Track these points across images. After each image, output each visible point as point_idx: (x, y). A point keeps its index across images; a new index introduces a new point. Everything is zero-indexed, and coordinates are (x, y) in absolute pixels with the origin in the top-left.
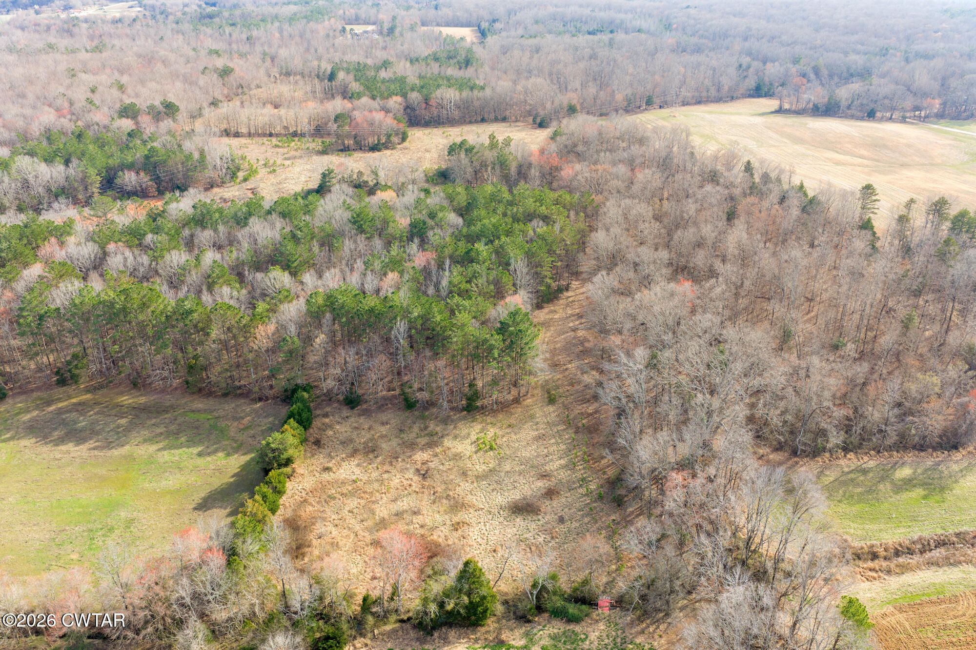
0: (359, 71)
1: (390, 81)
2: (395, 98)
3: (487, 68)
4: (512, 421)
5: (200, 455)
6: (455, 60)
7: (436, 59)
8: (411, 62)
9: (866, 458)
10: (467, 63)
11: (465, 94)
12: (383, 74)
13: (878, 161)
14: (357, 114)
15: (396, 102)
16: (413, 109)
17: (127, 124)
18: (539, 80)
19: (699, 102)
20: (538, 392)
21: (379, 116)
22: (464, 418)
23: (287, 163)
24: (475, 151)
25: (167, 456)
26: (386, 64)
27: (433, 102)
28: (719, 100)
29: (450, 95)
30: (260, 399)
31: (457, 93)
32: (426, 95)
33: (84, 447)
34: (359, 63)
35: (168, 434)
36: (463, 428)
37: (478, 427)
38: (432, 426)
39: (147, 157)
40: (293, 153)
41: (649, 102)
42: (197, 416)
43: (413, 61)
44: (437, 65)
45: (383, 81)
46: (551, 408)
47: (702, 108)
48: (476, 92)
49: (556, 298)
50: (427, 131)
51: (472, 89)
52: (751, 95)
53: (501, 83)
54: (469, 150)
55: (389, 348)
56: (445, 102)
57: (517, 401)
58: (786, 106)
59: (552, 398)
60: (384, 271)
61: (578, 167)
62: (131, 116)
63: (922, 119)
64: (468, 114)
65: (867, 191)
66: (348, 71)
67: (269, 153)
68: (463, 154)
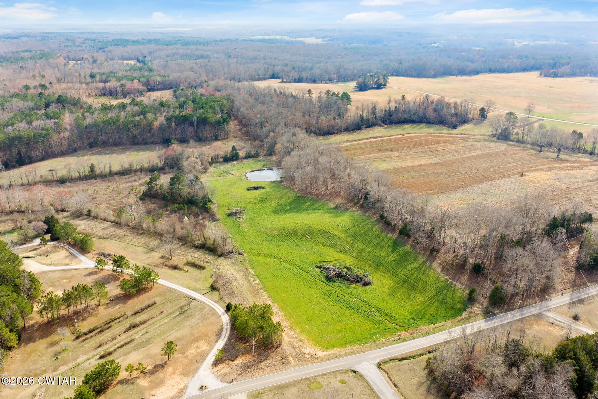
4: (228, 141)
6: (145, 70)
11: (163, 78)
18: (191, 73)
20: (232, 137)
24: (184, 90)
27: (151, 82)
28: (260, 79)
29: (157, 79)
31: (160, 78)
32: (147, 79)
48: (166, 78)
52: (271, 78)
53: (175, 74)
54: (182, 90)
55: (192, 125)
56: (156, 81)
57: (227, 138)
58: (284, 80)
59: (236, 137)
60: (180, 112)
61: (221, 92)
62: (30, 88)
63: (332, 83)
64: (165, 86)
65: (309, 91)
66: (100, 75)
67: (95, 100)
68: (180, 91)
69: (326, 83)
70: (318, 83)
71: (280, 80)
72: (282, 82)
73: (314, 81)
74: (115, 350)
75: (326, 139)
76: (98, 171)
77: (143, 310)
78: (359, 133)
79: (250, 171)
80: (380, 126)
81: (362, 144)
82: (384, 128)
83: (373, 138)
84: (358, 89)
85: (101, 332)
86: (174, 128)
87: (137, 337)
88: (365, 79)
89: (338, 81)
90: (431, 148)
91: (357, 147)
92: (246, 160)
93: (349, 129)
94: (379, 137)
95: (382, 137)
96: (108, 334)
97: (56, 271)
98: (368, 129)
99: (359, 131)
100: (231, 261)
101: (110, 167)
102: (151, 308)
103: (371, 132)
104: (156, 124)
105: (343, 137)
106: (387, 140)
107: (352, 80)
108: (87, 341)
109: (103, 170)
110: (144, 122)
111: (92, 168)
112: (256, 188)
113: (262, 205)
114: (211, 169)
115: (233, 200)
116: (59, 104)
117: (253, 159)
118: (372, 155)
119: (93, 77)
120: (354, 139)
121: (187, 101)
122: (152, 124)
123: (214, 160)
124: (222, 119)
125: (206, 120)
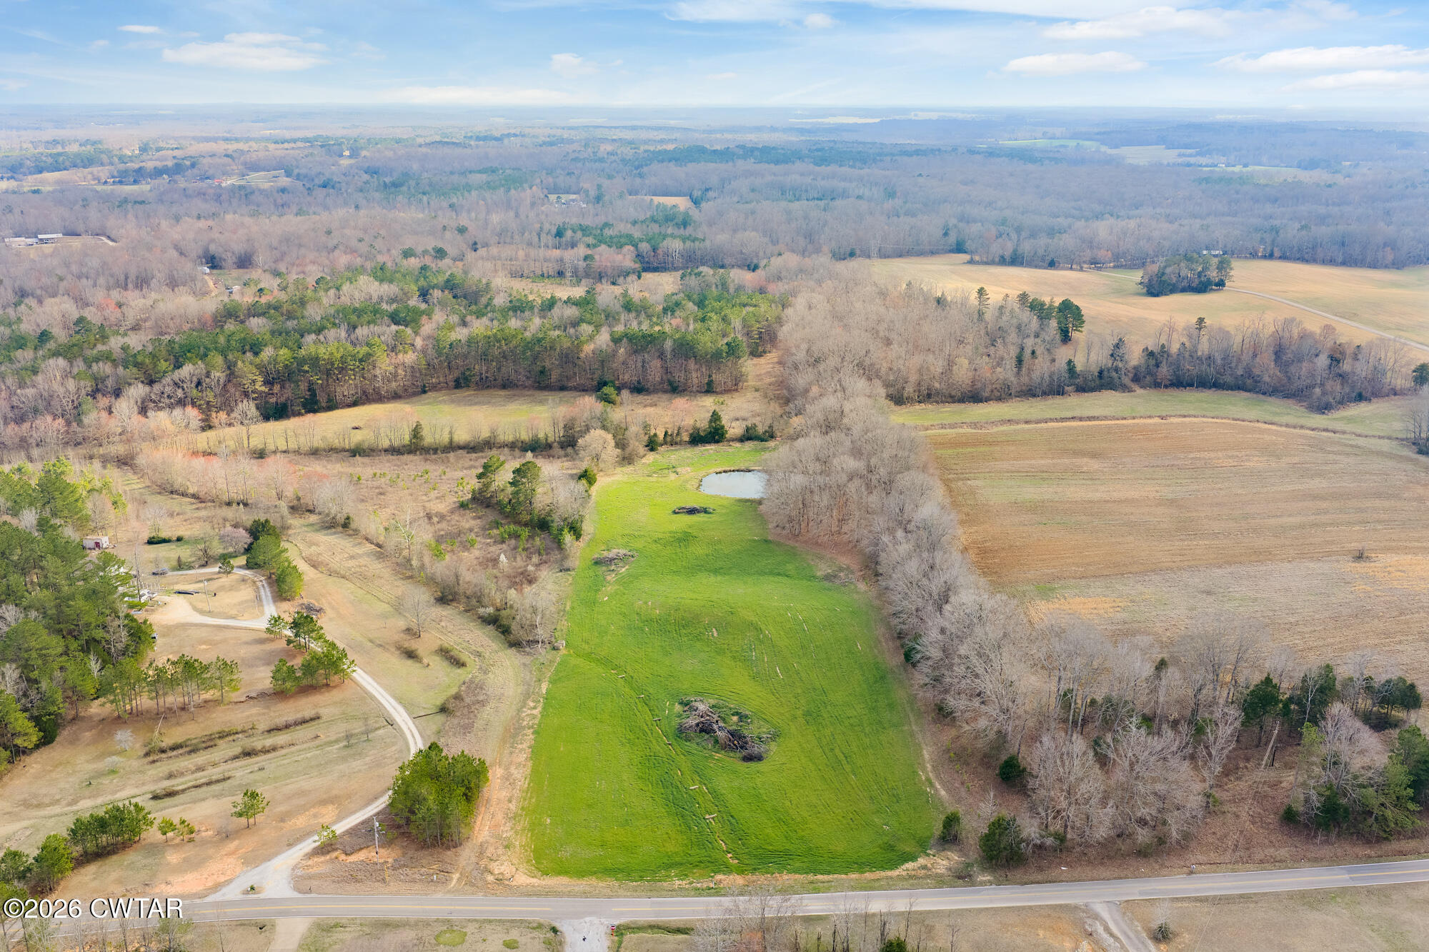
0: (584, 229)
1: (617, 236)
2: (627, 247)
3: (705, 227)
4: (734, 396)
6: (673, 222)
7: (655, 221)
8: (631, 223)
10: (685, 224)
11: (688, 244)
12: (608, 232)
13: (1021, 287)
14: (599, 257)
15: (628, 250)
16: (644, 257)
17: (414, 262)
18: (754, 234)
19: (900, 256)
20: (750, 387)
21: (619, 258)
22: (706, 395)
24: (702, 275)
26: (606, 225)
27: (660, 251)
29: (674, 246)
30: (586, 389)
31: (681, 244)
32: (654, 246)
34: (580, 224)
36: (705, 398)
37: (714, 398)
39: (448, 281)
40: (549, 285)
41: (853, 254)
43: (634, 223)
44: (657, 226)
45: (611, 236)
48: (697, 243)
49: (762, 356)
50: (657, 274)
51: (693, 242)
52: (952, 251)
53: (719, 236)
54: (699, 274)
55: (661, 355)
56: (670, 251)
57: (736, 390)
58: (977, 258)
59: (757, 390)
60: (652, 326)
61: (780, 284)
62: (414, 255)
63: (1099, 269)
64: (691, 261)
65: (981, 292)
66: (574, 232)
67: (530, 285)
68: (693, 277)
69: (1081, 269)
71: (966, 257)
72: (971, 262)
73: (1052, 265)
74: (183, 791)
75: (957, 411)
76: (428, 439)
77: (287, 727)
78: (1053, 404)
79: (718, 470)
80: (1126, 389)
81: (1038, 430)
82: (1128, 397)
83: (1080, 418)
84: (1143, 290)
85: (190, 752)
86: (621, 359)
87: (238, 774)
88: (1165, 267)
89: (1114, 267)
90: (1199, 459)
91: (1019, 438)
92: (738, 445)
93: (1030, 393)
96: (200, 758)
97: (207, 625)
98: (1088, 394)
99: (1056, 399)
100: (527, 660)
101: (451, 433)
102: (304, 726)
103: (1088, 403)
104: (588, 348)
105: (1008, 408)
106: (1109, 427)
108: (158, 764)
109: (437, 436)
110: (566, 343)
111: (416, 433)
112: (692, 511)
113: (678, 550)
114: (651, 457)
115: (627, 532)
116: (447, 292)
117: (756, 443)
118: (1033, 462)
119: (559, 234)
120: (1029, 417)
121: (683, 302)
122: (579, 347)
123: (669, 439)
124: (725, 348)
125: (692, 348)
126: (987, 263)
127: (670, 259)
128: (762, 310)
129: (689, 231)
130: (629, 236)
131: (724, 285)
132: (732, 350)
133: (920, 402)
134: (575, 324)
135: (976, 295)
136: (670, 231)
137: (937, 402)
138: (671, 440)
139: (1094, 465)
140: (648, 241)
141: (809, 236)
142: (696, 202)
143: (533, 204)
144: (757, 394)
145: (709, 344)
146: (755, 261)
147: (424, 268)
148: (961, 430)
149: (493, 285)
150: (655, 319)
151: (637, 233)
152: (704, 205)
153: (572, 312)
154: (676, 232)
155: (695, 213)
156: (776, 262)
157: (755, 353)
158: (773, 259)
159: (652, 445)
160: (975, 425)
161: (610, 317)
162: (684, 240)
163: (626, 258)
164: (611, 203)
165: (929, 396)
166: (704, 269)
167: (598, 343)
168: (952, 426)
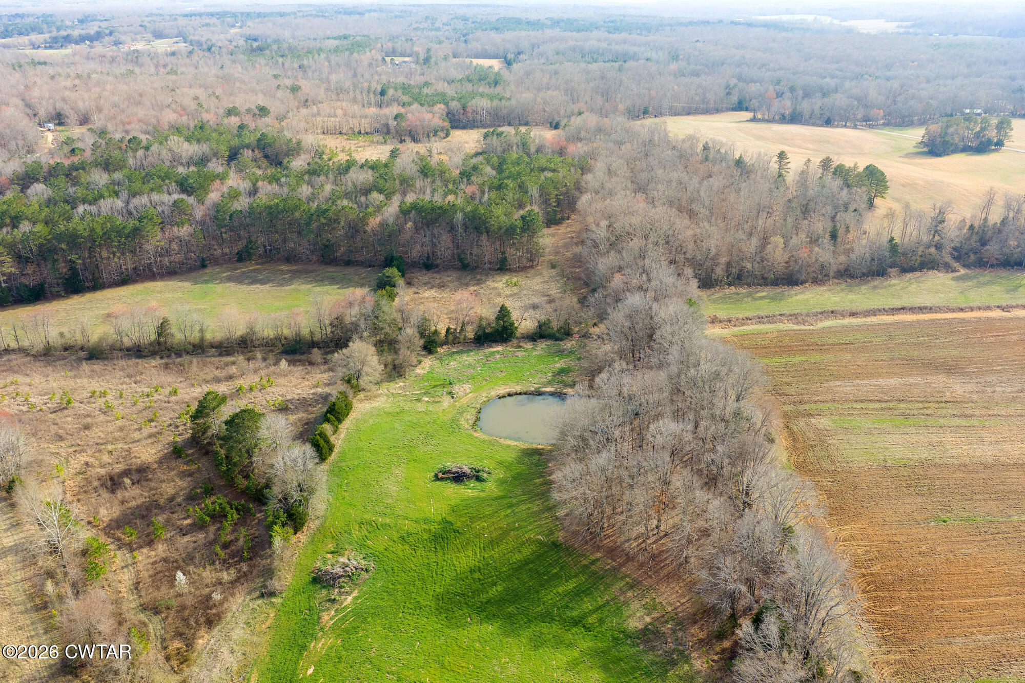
0: (405, 88)
1: (433, 95)
2: (439, 106)
3: (513, 87)
4: (529, 275)
5: (338, 288)
6: (486, 82)
7: (470, 81)
8: (448, 83)
9: (741, 289)
10: (496, 83)
11: (496, 103)
12: (425, 91)
13: (818, 151)
14: (409, 116)
15: (440, 108)
16: (454, 115)
17: (234, 121)
18: (555, 93)
19: (689, 114)
20: (546, 264)
21: (428, 116)
22: (499, 274)
23: (359, 149)
24: (504, 135)
25: (319, 289)
26: (426, 84)
27: (469, 110)
28: (707, 112)
29: (483, 104)
30: (370, 266)
31: (489, 102)
32: (464, 104)
33: (267, 286)
34: (404, 84)
35: (316, 281)
36: (498, 278)
37: (507, 277)
38: (478, 277)
39: (259, 140)
40: (361, 144)
41: (645, 112)
42: (332, 274)
43: (451, 82)
44: (470, 85)
45: (427, 95)
46: (553, 270)
47: (691, 118)
48: (504, 102)
49: (560, 223)
50: (465, 131)
51: (500, 100)
52: (734, 109)
53: (524, 95)
54: (500, 135)
55: (452, 229)
56: (479, 109)
57: (532, 267)
58: (759, 116)
59: (553, 267)
60: (446, 195)
61: (579, 145)
62: (236, 115)
63: (872, 127)
64: (497, 119)
65: (782, 156)
66: (396, 89)
67: (344, 144)
68: (495, 137)
69: (855, 127)
70: (837, 126)
71: (749, 115)
72: (754, 120)
73: (828, 123)
75: (773, 299)
76: (177, 336)
78: (875, 287)
79: (502, 391)
80: (948, 268)
81: (870, 328)
82: (953, 279)
83: (912, 310)
84: (926, 149)
86: (408, 235)
88: (947, 127)
89: (887, 125)
91: (849, 339)
94: (930, 309)
95: (939, 310)
98: (909, 275)
99: (878, 281)
101: (203, 330)
103: (913, 287)
104: (374, 222)
105: (827, 295)
106: (949, 322)
107: (922, 123)
109: (188, 334)
110: (354, 215)
111: (162, 329)
112: (458, 478)
113: (432, 555)
114: (428, 363)
115: (367, 517)
116: (257, 152)
117: (549, 342)
118: (880, 381)
119: (383, 93)
120: (855, 308)
121: (481, 167)
122: (364, 220)
123: (451, 337)
124: (519, 223)
125: (484, 223)
126: (768, 121)
127: (479, 117)
128: (561, 175)
129: (499, 89)
130: (443, 95)
131: (524, 145)
132: (527, 225)
133: (730, 285)
134: (366, 192)
135: (776, 159)
136: (481, 90)
137: (749, 285)
138: (453, 339)
139: (957, 387)
140: (459, 100)
141: (607, 95)
142: (509, 63)
143: (370, 65)
144: (553, 272)
145: (503, 218)
146: (557, 119)
147: (241, 127)
148: (781, 326)
149: (303, 144)
150: (450, 186)
151: (450, 91)
152: (515, 66)
153: (366, 177)
154: (487, 90)
155: (505, 73)
156: (576, 121)
157: (552, 221)
158: (573, 119)
159: (430, 346)
160: (795, 317)
161: (406, 183)
162: (491, 98)
163: (434, 117)
164: (436, 64)
165: (739, 277)
166: (505, 129)
167: (386, 215)
168: (770, 319)
